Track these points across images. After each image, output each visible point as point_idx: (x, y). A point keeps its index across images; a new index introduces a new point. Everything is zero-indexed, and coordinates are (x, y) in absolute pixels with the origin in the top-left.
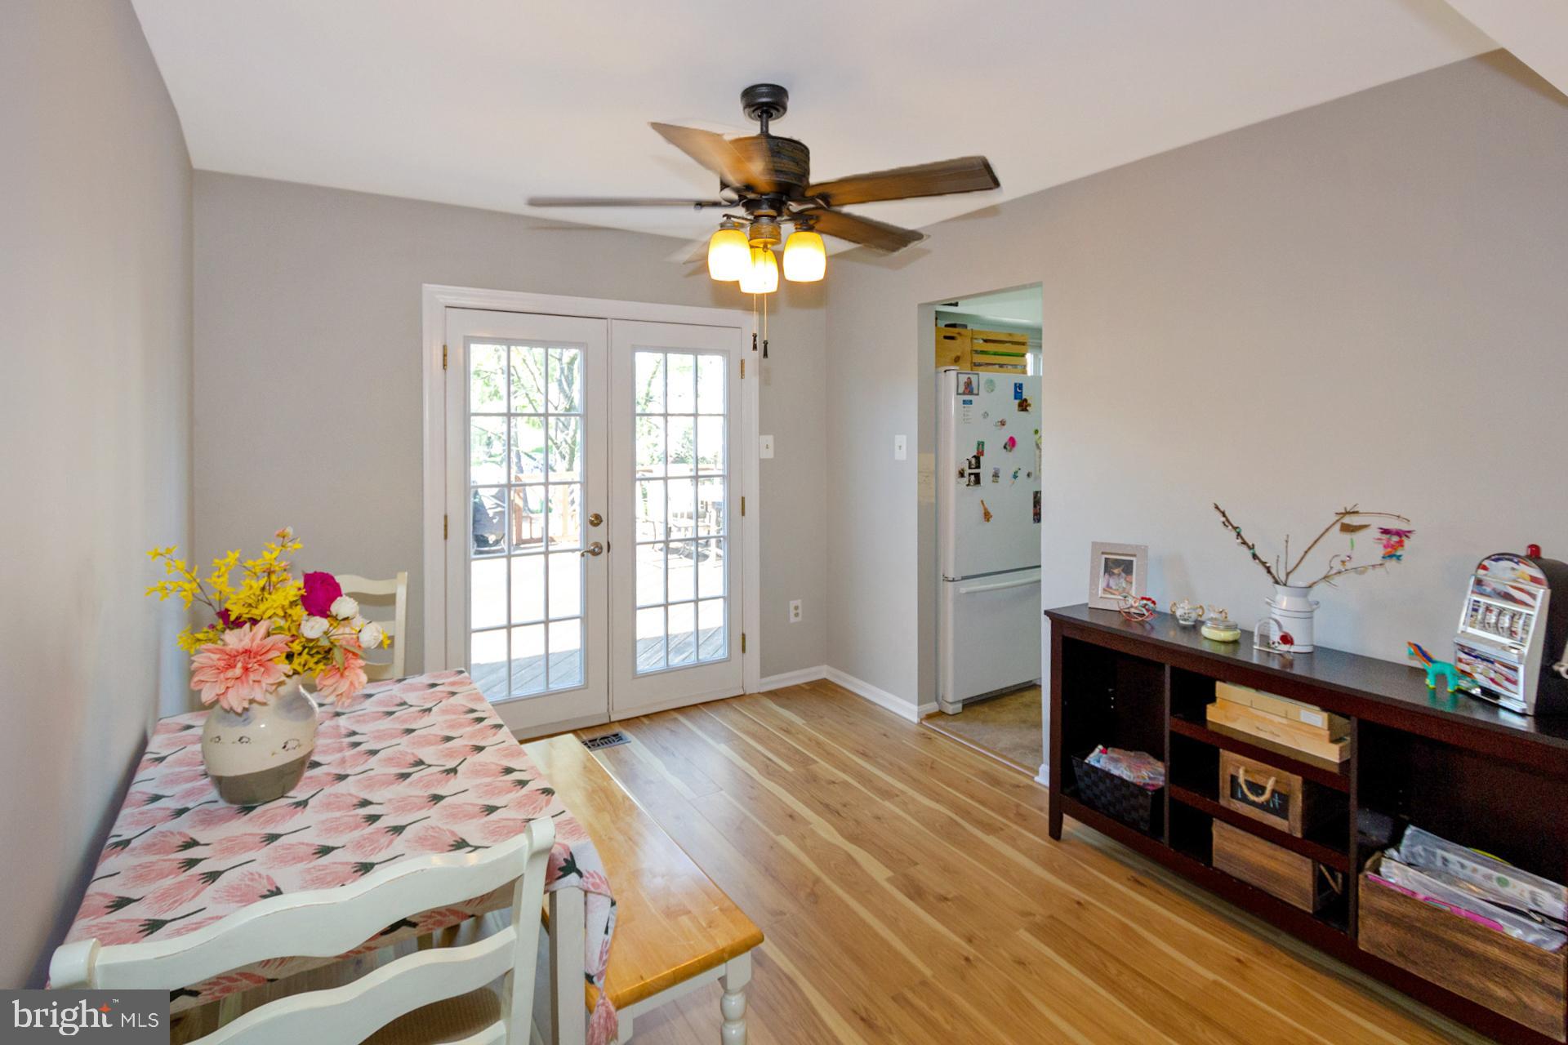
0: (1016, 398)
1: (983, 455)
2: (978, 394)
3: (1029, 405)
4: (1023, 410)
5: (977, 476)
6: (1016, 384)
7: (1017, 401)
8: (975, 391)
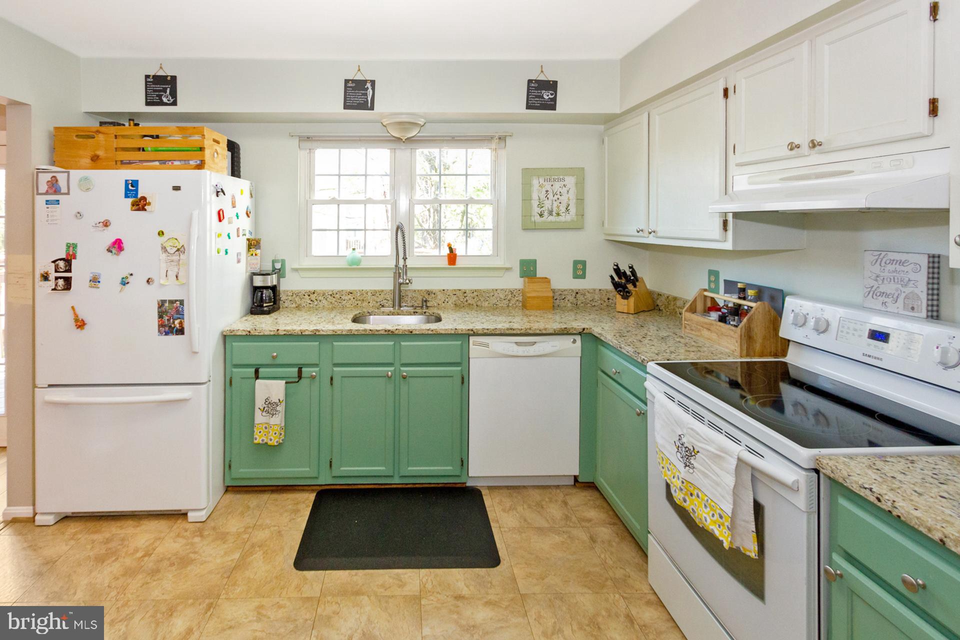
0: (126, 196)
1: (75, 258)
2: (68, 194)
3: (149, 204)
4: (138, 210)
5: (68, 281)
6: (126, 181)
7: (130, 200)
8: (64, 190)
